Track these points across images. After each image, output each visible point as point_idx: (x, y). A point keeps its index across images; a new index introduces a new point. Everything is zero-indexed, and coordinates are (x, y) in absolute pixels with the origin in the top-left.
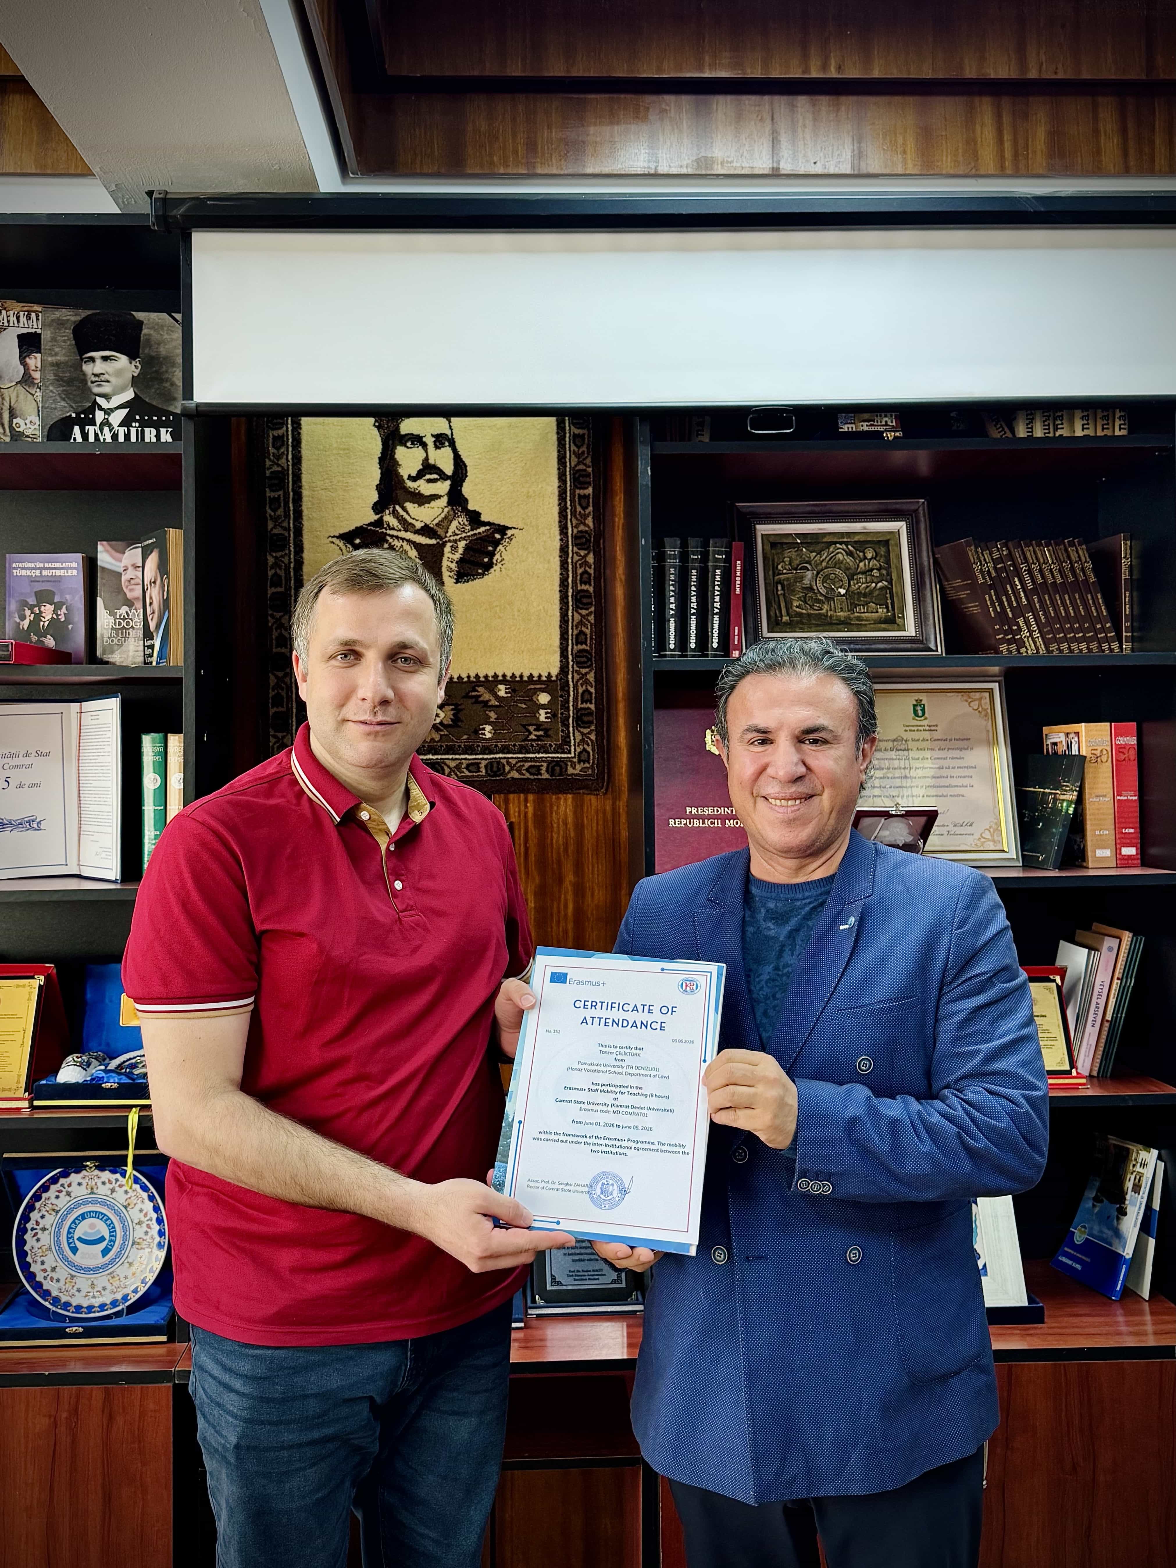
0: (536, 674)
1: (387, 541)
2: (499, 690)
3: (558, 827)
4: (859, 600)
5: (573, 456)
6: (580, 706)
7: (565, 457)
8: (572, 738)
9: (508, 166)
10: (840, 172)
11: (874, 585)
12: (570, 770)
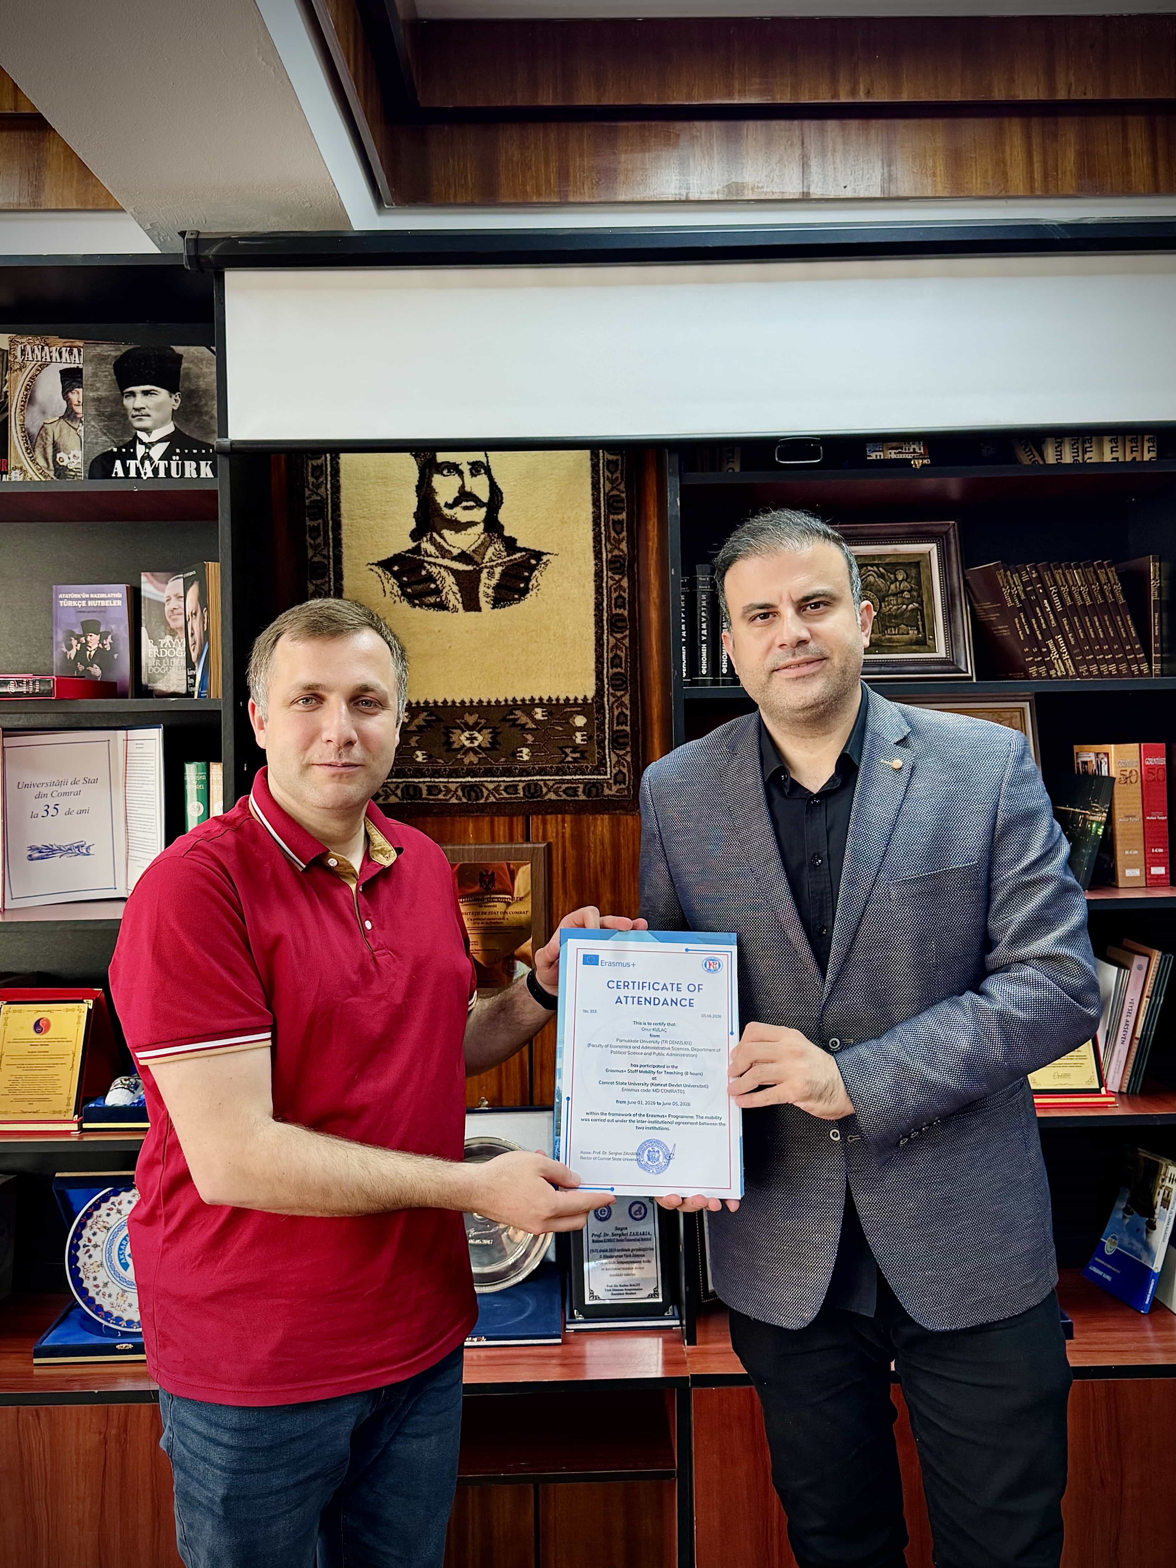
0: (572, 698)
1: (425, 568)
2: (536, 713)
3: (595, 847)
4: (890, 621)
5: (607, 482)
6: (615, 728)
7: (599, 483)
8: (608, 760)
9: (540, 195)
10: (870, 196)
11: (904, 607)
12: (607, 792)
